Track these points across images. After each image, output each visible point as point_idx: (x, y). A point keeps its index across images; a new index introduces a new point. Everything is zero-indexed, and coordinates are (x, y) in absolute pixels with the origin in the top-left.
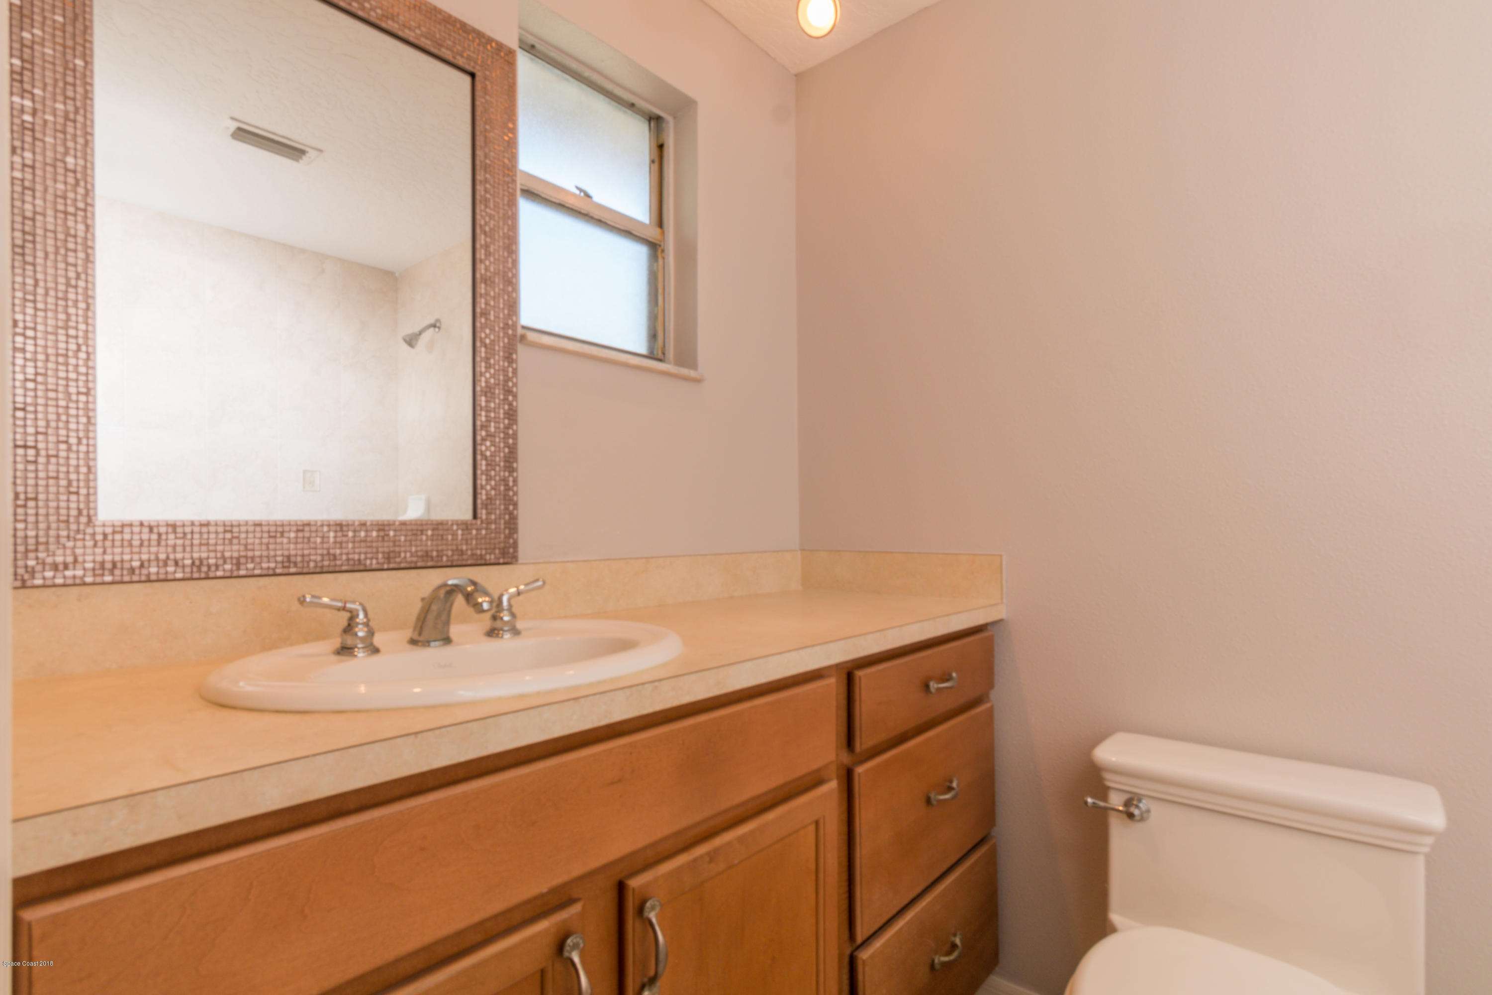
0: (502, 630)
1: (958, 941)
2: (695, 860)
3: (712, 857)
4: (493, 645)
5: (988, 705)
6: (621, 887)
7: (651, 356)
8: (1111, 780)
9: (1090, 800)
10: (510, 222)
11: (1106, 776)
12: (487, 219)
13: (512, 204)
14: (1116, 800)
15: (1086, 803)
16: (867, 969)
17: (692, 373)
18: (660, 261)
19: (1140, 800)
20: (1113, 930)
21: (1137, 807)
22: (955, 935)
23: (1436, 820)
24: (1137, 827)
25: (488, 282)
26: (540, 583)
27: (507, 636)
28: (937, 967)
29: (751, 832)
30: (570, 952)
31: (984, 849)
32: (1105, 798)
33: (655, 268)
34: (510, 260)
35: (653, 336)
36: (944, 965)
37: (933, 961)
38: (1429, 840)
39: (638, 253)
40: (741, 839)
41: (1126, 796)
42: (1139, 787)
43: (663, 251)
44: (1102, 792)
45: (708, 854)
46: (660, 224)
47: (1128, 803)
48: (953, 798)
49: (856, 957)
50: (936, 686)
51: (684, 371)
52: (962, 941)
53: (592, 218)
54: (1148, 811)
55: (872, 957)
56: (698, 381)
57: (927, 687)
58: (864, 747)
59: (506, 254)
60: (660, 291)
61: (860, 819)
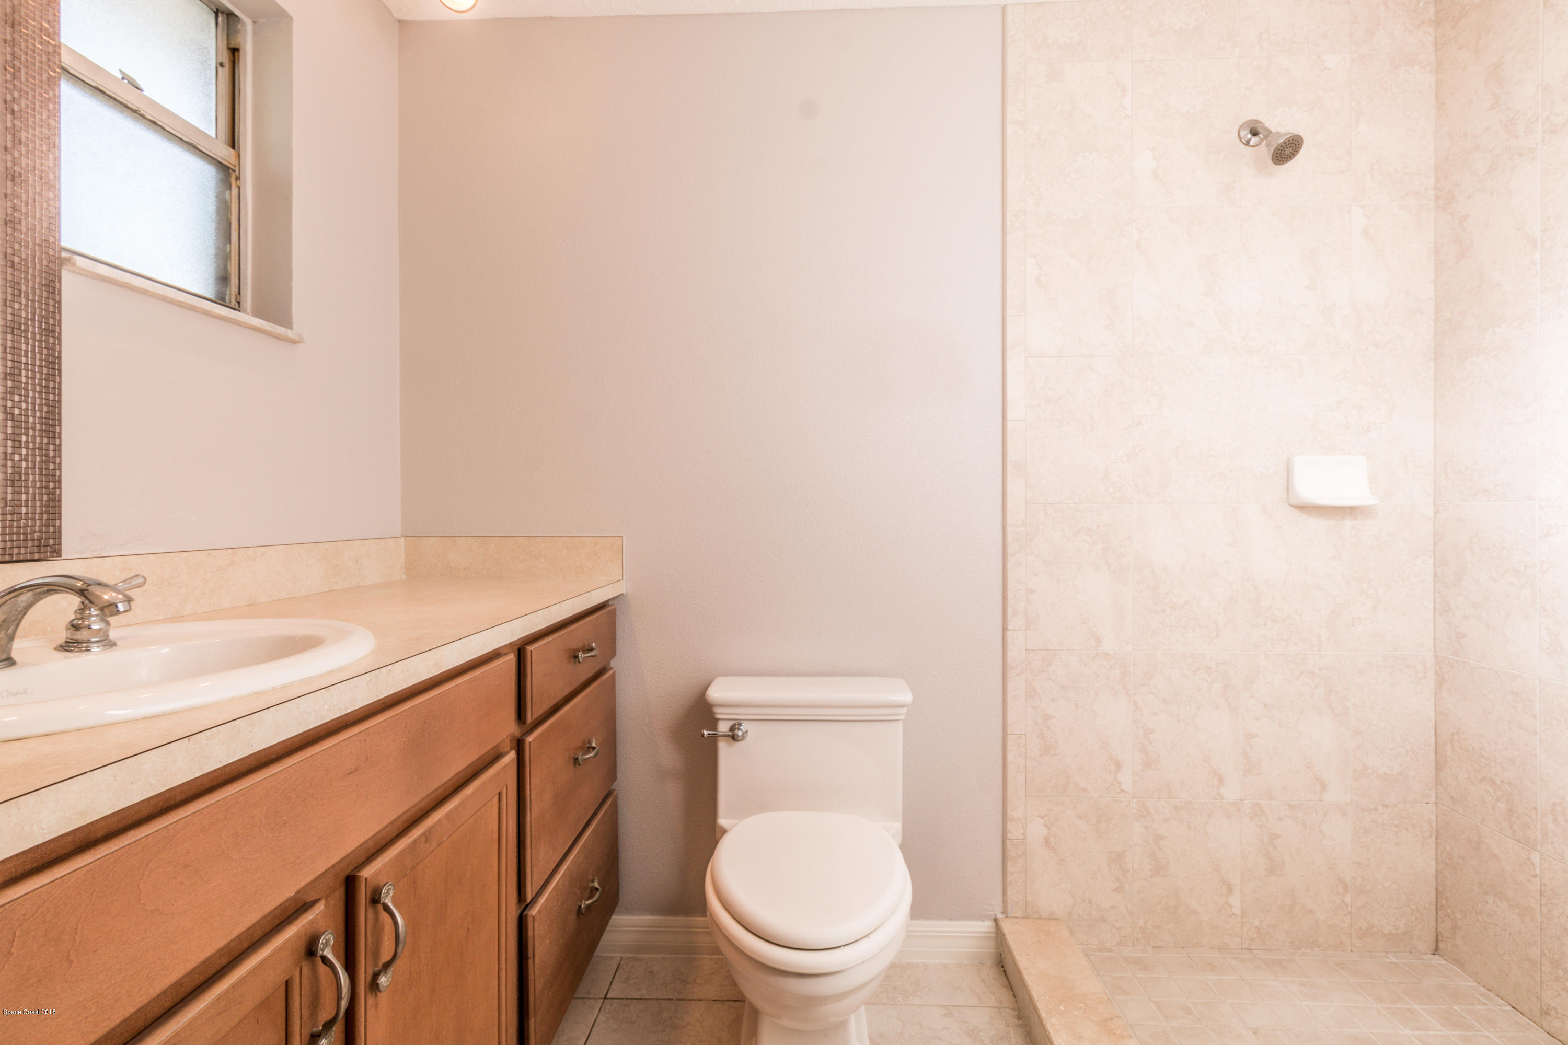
0: (89, 641)
1: (596, 885)
2: (415, 842)
3: (427, 836)
4: (76, 660)
5: (611, 672)
6: (350, 883)
7: (221, 300)
8: (720, 712)
9: (706, 733)
10: (51, 106)
11: (717, 710)
12: (16, 94)
13: (53, 83)
14: (723, 728)
15: (703, 735)
16: (536, 924)
17: (290, 334)
18: (235, 191)
19: (740, 724)
20: (724, 831)
21: (739, 729)
22: (593, 881)
23: (907, 697)
24: (738, 744)
25: (18, 180)
26: (141, 580)
27: (95, 649)
28: (583, 910)
29: (456, 808)
30: (323, 950)
31: (610, 801)
32: (715, 729)
33: (227, 197)
34: (51, 157)
35: (223, 279)
36: (589, 907)
37: (580, 907)
38: (904, 710)
39: (207, 174)
40: (448, 816)
41: (731, 723)
42: (739, 713)
43: (238, 178)
44: (713, 722)
45: (424, 834)
46: (233, 142)
47: (732, 729)
48: (596, 755)
49: (526, 915)
50: (583, 656)
51: (280, 330)
52: (599, 884)
53: (143, 116)
54: (747, 732)
55: (539, 912)
56: (294, 342)
57: (576, 657)
58: (535, 717)
59: (45, 148)
60: (234, 226)
61: (530, 785)
